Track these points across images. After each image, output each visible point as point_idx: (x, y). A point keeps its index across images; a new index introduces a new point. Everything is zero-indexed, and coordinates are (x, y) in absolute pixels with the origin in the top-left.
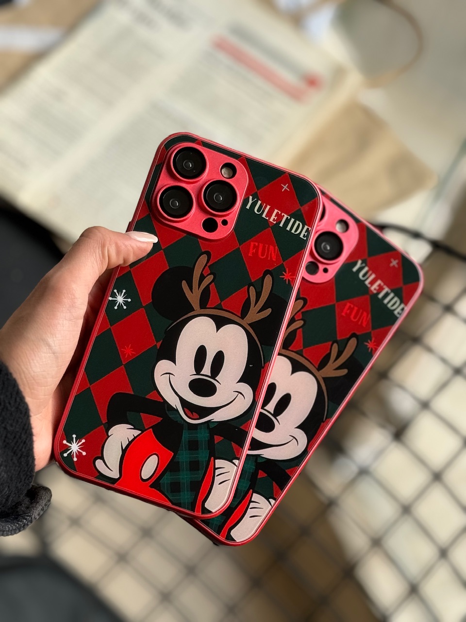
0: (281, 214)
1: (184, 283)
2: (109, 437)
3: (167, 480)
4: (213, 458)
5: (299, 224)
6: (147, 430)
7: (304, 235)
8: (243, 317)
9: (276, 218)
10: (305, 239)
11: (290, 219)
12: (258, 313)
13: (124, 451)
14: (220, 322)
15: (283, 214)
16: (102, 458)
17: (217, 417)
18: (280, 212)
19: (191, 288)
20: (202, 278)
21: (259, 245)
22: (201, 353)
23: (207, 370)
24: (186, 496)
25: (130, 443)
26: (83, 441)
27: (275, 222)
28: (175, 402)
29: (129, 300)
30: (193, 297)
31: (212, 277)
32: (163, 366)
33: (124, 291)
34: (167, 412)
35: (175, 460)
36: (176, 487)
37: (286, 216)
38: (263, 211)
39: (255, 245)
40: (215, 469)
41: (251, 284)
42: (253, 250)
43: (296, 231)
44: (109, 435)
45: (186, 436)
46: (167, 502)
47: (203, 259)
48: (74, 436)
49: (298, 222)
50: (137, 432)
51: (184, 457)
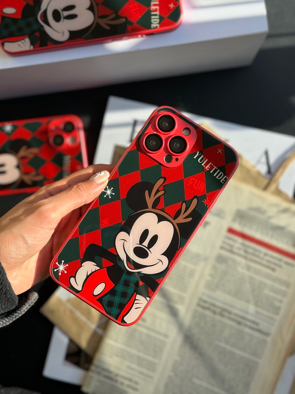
0: (213, 165)
1: (147, 192)
2: (81, 266)
3: (107, 298)
4: (135, 293)
5: (222, 174)
6: (104, 268)
7: (223, 181)
8: (174, 219)
9: (209, 167)
10: (223, 183)
11: (218, 170)
12: (184, 218)
13: (88, 277)
14: (161, 219)
15: (214, 166)
16: (75, 277)
17: (144, 271)
18: (212, 165)
19: (150, 196)
20: (158, 191)
21: (195, 180)
22: (145, 233)
23: (146, 243)
24: (115, 311)
25: (92, 273)
26: (67, 265)
27: (208, 170)
28: (123, 257)
29: (114, 194)
30: (150, 201)
31: (163, 192)
32: (122, 235)
33: (112, 188)
34: (117, 261)
35: (114, 289)
36: (110, 304)
37: (215, 168)
38: (203, 162)
39: (193, 180)
40: (135, 300)
41: (184, 202)
42: (191, 182)
43: (218, 178)
44: (82, 265)
45: (124, 277)
46: (104, 311)
47: (161, 181)
48: (63, 261)
49: (221, 172)
50: (98, 268)
51: (120, 288)
